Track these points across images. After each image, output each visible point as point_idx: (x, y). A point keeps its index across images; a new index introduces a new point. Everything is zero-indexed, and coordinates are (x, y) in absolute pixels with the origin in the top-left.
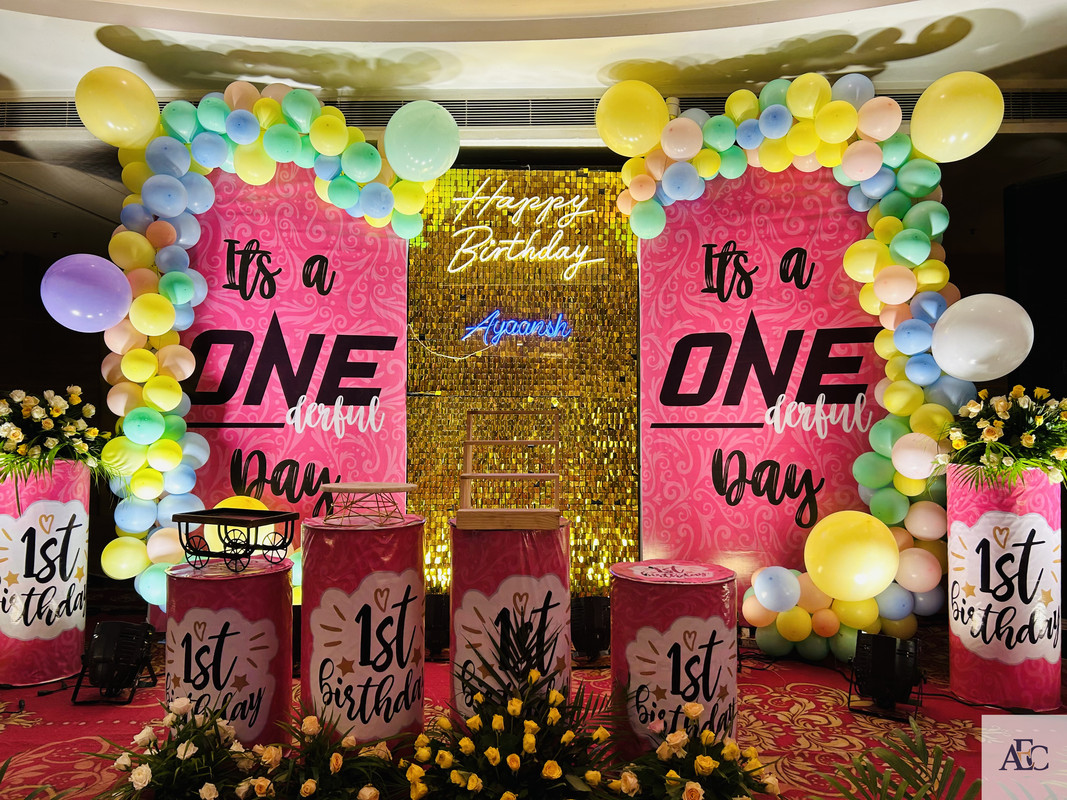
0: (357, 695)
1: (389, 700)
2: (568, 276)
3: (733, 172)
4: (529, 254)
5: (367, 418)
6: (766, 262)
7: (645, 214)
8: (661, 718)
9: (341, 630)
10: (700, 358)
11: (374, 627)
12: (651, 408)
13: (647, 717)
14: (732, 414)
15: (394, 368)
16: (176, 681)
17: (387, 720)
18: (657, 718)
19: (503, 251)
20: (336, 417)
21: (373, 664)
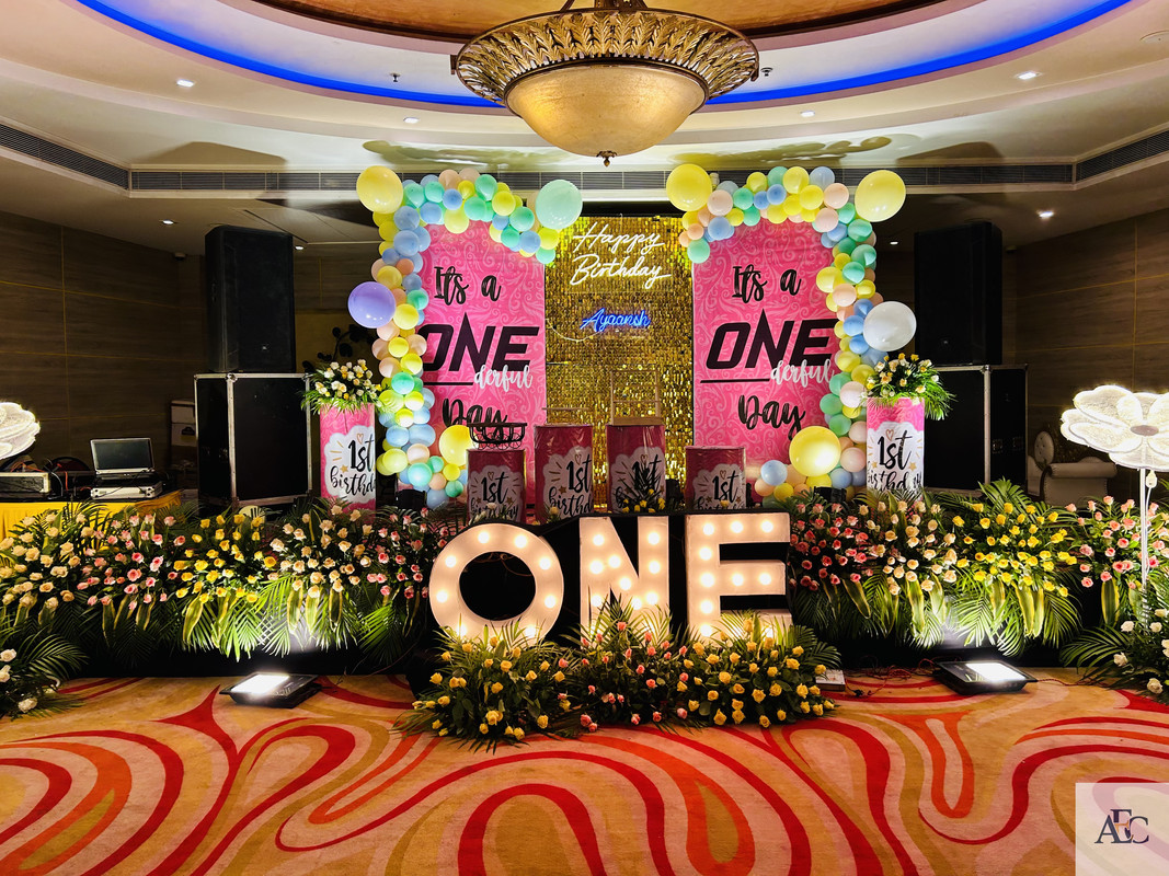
0: (568, 503)
2: (647, 287)
3: (752, 222)
4: (623, 272)
5: (522, 379)
6: (772, 278)
7: (697, 248)
9: (560, 474)
10: (731, 339)
12: (701, 371)
14: (752, 373)
15: (538, 347)
16: (479, 501)
19: (606, 271)
20: (504, 378)
21: (575, 489)
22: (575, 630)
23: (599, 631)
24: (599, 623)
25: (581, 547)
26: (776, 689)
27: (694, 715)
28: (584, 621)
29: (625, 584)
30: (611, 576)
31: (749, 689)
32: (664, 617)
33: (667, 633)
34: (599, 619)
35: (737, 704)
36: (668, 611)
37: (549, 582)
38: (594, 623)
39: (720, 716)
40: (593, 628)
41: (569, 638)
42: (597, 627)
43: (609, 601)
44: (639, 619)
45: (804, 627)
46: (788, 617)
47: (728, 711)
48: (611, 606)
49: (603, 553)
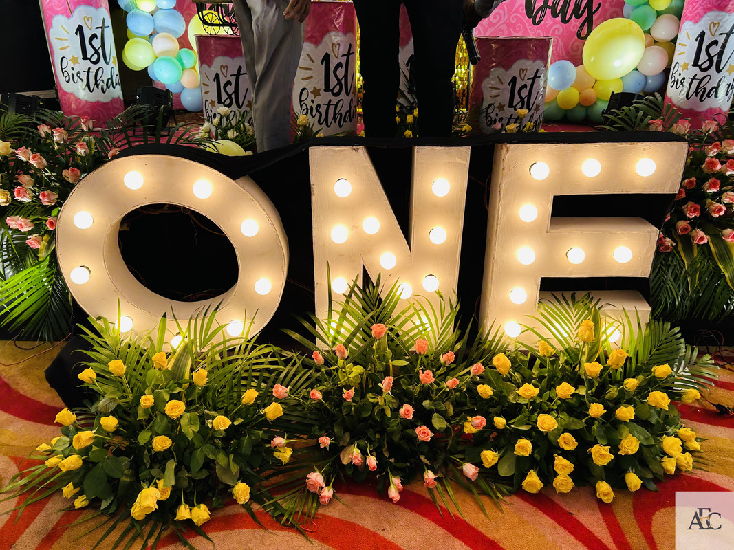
0: (323, 110)
1: (341, 114)
8: (500, 122)
9: (312, 69)
11: (332, 67)
13: (491, 123)
16: (212, 103)
17: (340, 126)
18: (497, 122)
21: (332, 91)
22: (306, 325)
23: (342, 331)
24: (343, 317)
25: (313, 199)
26: (630, 445)
27: (489, 474)
28: (321, 313)
29: (387, 260)
30: (365, 247)
31: (585, 442)
32: (448, 308)
33: (450, 334)
34: (344, 311)
35: (563, 466)
36: (455, 300)
37: (261, 254)
38: (336, 316)
39: (533, 481)
40: (334, 325)
41: (296, 336)
42: (340, 325)
43: (360, 283)
44: (407, 314)
45: (668, 325)
46: (645, 309)
47: (548, 475)
48: (363, 291)
49: (350, 210)
